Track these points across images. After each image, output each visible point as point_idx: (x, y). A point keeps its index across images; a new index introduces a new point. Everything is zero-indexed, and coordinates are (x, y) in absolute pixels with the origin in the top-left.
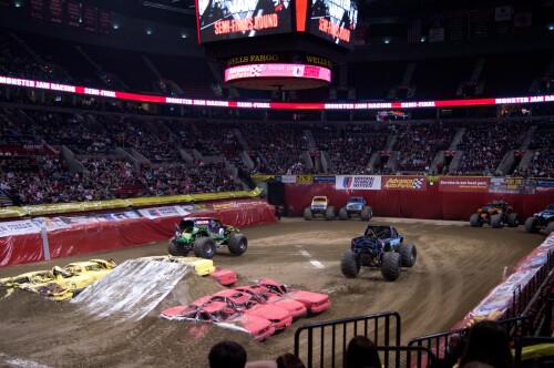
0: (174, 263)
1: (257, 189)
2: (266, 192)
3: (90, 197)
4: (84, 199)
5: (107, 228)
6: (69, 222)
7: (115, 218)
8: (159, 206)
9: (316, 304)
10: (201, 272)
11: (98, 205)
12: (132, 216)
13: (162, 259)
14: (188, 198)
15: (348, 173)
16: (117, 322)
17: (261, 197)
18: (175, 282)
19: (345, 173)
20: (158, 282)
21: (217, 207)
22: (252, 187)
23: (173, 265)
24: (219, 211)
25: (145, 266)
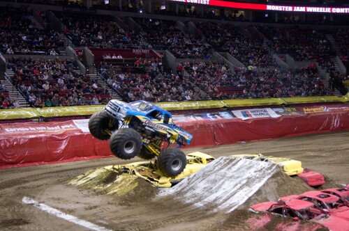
0: (263, 162)
3: (189, 98)
4: (184, 99)
5: (203, 126)
7: (210, 117)
8: (252, 107)
10: (290, 172)
11: (196, 105)
12: (226, 116)
13: (252, 158)
14: (280, 101)
16: (209, 213)
18: (265, 180)
20: (249, 178)
21: (307, 111)
23: (263, 164)
24: (309, 114)
25: (236, 163)
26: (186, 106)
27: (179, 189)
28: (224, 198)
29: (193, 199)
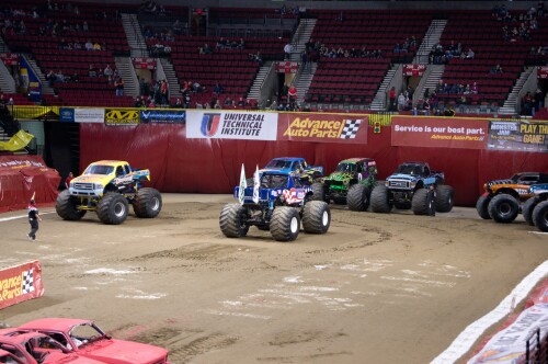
2: (41, 142)
17: (30, 151)
19: (204, 106)
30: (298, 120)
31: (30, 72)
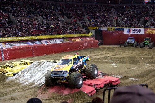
0: (55, 63)
1: (90, 33)
2: (94, 34)
4: (18, 36)
5: (28, 48)
6: (12, 45)
7: (31, 44)
8: (49, 39)
9: (114, 81)
11: (24, 38)
12: (38, 43)
13: (50, 61)
14: (61, 36)
15: (130, 27)
16: (31, 87)
17: (92, 36)
19: (128, 27)
21: (73, 40)
22: (88, 32)
24: (74, 42)
25: (43, 64)
26: (20, 39)
27: (17, 77)
28: (38, 80)
29: (24, 81)
30: (149, 30)
31: (92, 20)
